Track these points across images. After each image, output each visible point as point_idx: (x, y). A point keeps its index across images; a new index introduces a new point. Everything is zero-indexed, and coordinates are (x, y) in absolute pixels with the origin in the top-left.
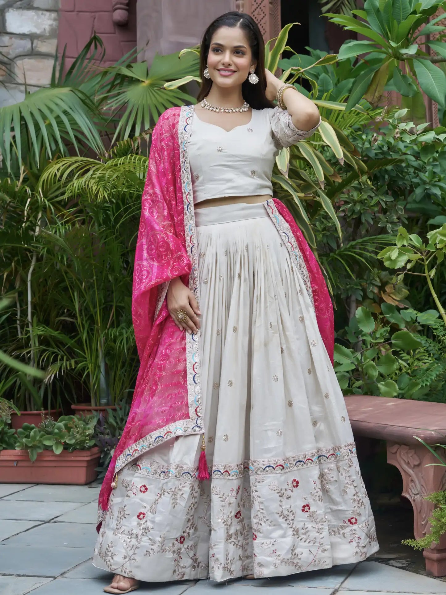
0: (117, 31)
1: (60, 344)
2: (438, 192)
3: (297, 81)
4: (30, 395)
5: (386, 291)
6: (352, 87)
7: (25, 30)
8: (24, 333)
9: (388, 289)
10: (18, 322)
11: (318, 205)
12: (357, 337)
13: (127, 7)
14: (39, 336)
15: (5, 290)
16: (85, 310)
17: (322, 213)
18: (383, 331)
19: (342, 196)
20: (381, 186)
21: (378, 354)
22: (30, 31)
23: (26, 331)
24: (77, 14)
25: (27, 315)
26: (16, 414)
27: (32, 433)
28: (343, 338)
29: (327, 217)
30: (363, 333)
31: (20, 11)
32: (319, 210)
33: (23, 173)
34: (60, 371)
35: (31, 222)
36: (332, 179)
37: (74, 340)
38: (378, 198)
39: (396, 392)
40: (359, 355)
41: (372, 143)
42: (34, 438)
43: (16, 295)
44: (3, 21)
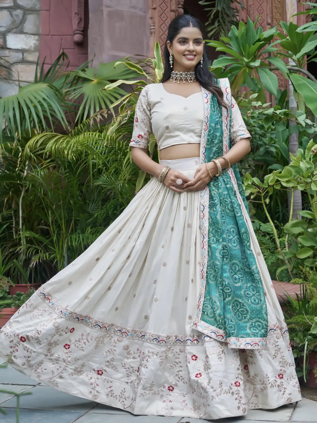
0: (76, 47)
1: (40, 243)
2: (273, 150)
4: (21, 274)
7: (19, 46)
8: (17, 235)
10: (14, 229)
13: (82, 33)
14: (27, 238)
15: (6, 209)
16: (55, 222)
22: (22, 47)
23: (19, 234)
24: (51, 37)
25: (19, 225)
26: (12, 286)
27: (22, 298)
31: (16, 35)
33: (17, 137)
34: (39, 259)
35: (22, 167)
37: (48, 240)
42: (23, 301)
43: (13, 212)
44: (5, 41)
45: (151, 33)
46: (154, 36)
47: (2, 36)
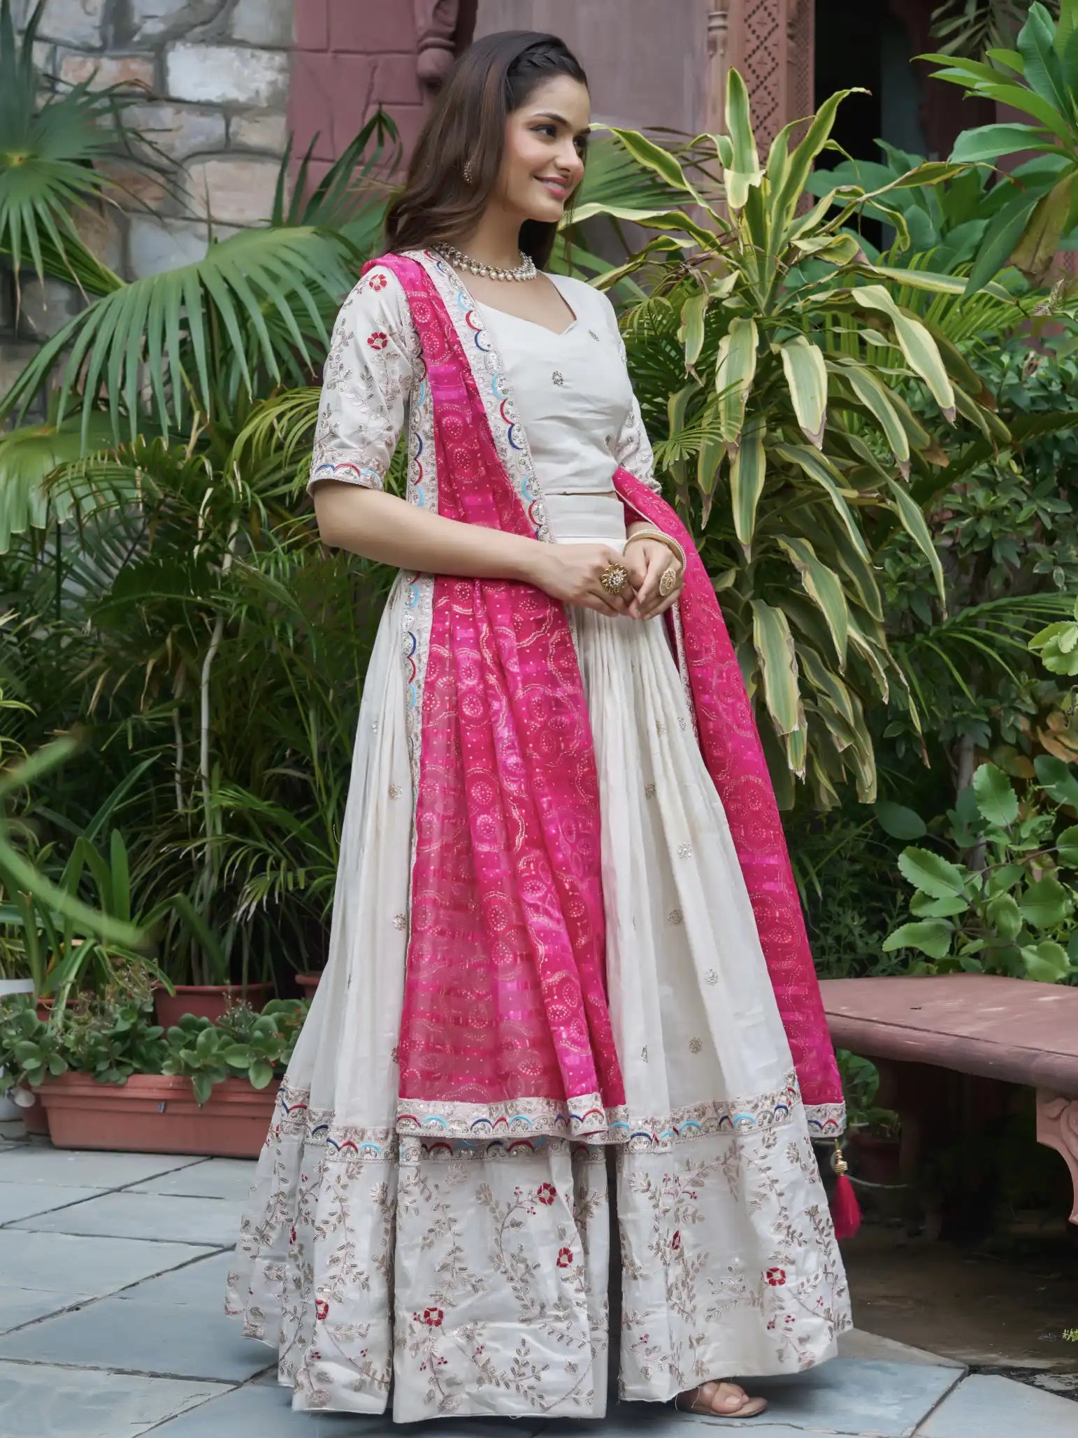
0: (425, 98)
1: (273, 831)
3: (851, 223)
4: (200, 948)
5: (1048, 728)
6: (983, 238)
7: (213, 92)
8: (190, 802)
9: (1053, 722)
10: (178, 777)
11: (892, 520)
12: (975, 836)
13: (452, 43)
14: (225, 812)
15: (151, 702)
16: (335, 753)
17: (898, 537)
18: (1036, 823)
19: (949, 497)
20: (1043, 478)
21: (1023, 878)
22: (223, 95)
23: (196, 797)
24: (335, 58)
25: (198, 763)
26: (165, 992)
27: (201, 1038)
28: (942, 836)
29: (910, 547)
30: (990, 827)
31: (203, 49)
32: (893, 531)
33: (198, 428)
34: (271, 894)
35: (214, 543)
36: (924, 459)
37: (306, 823)
38: (1035, 507)
39: (1063, 968)
40: (977, 879)
41: (1024, 374)
42: (206, 1049)
43: (175, 713)
44: (161, 72)
45: (712, 45)
46: (723, 56)
47: (152, 54)
